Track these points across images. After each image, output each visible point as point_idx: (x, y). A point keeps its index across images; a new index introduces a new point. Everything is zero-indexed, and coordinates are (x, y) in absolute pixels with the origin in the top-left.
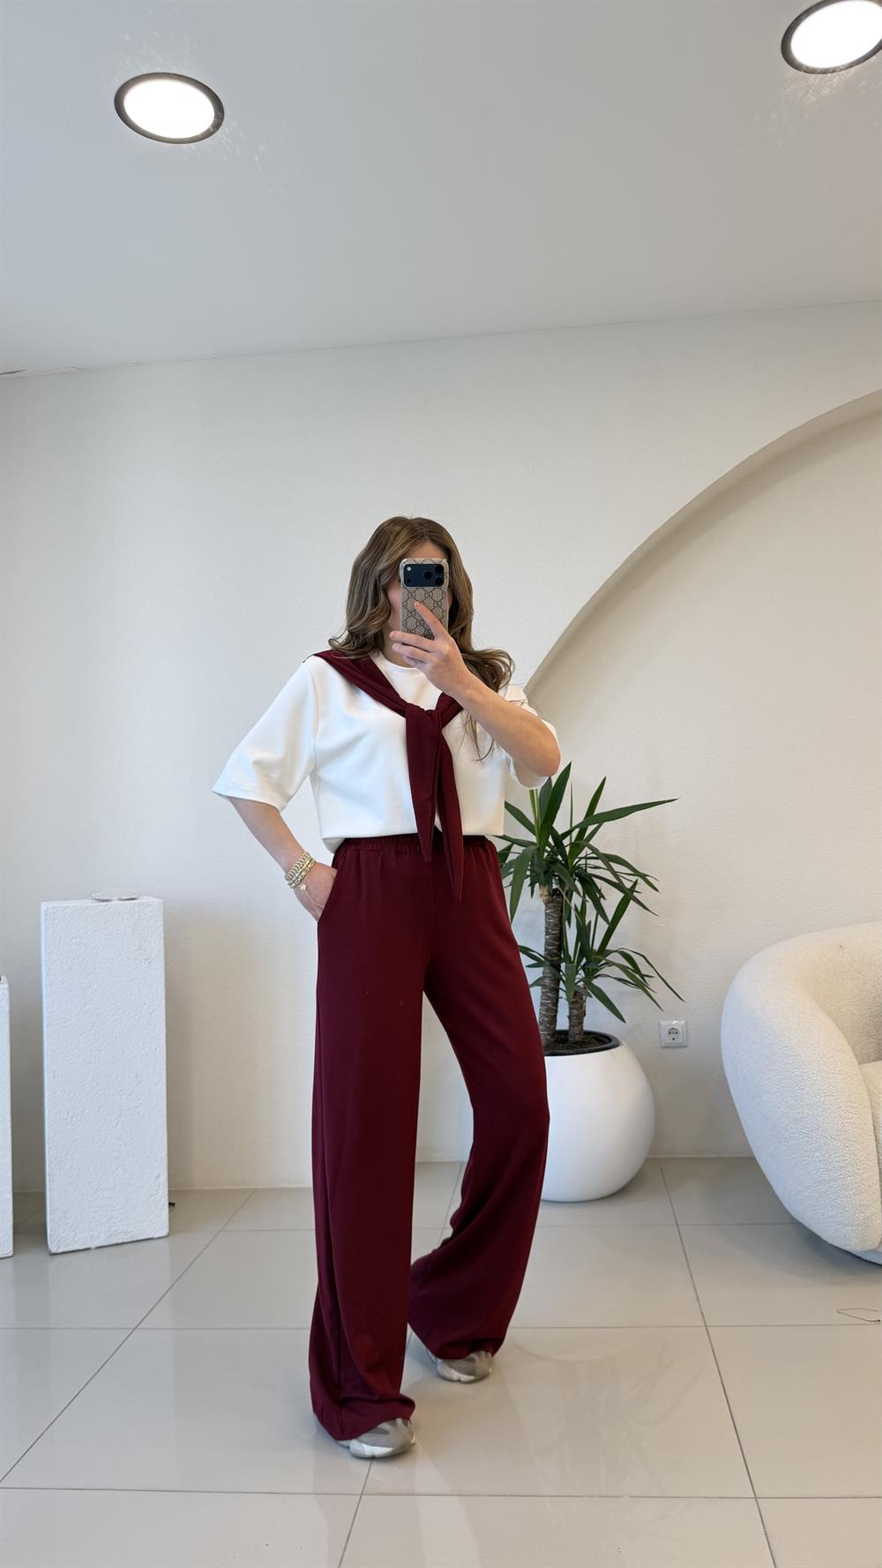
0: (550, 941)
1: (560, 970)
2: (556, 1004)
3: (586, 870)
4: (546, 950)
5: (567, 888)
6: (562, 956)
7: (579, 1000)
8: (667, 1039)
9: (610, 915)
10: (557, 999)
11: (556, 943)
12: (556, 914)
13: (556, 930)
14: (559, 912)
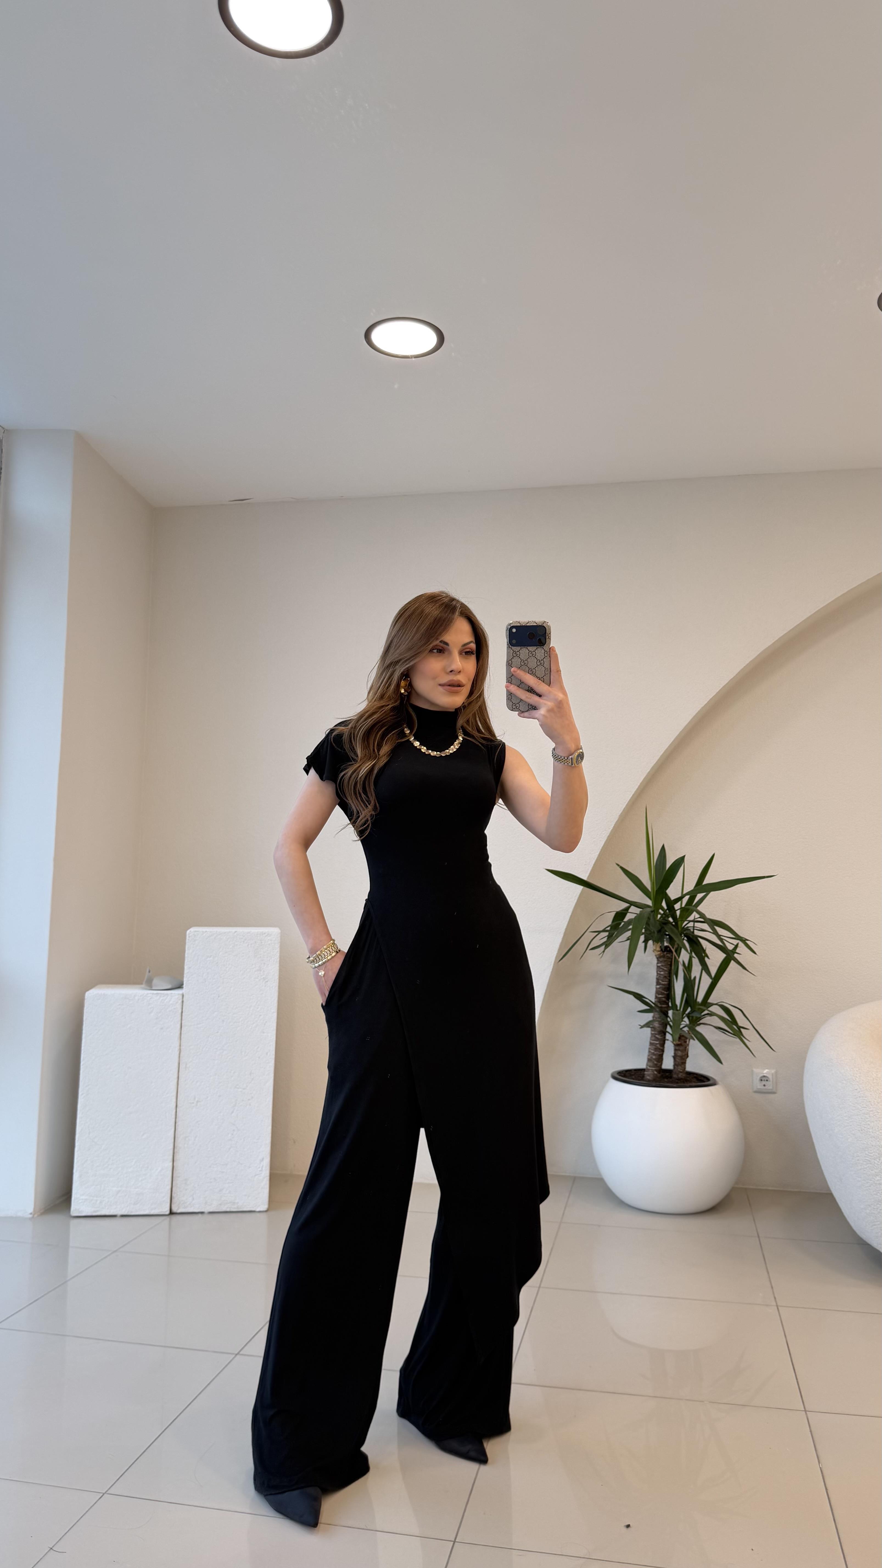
0: (660, 990)
1: (667, 1015)
2: (663, 1045)
3: (693, 932)
4: (656, 997)
5: (676, 946)
6: (670, 1004)
7: (683, 1044)
8: (759, 1086)
9: (713, 973)
10: (664, 1040)
11: (666, 993)
12: (666, 968)
13: (666, 982)
14: (669, 966)
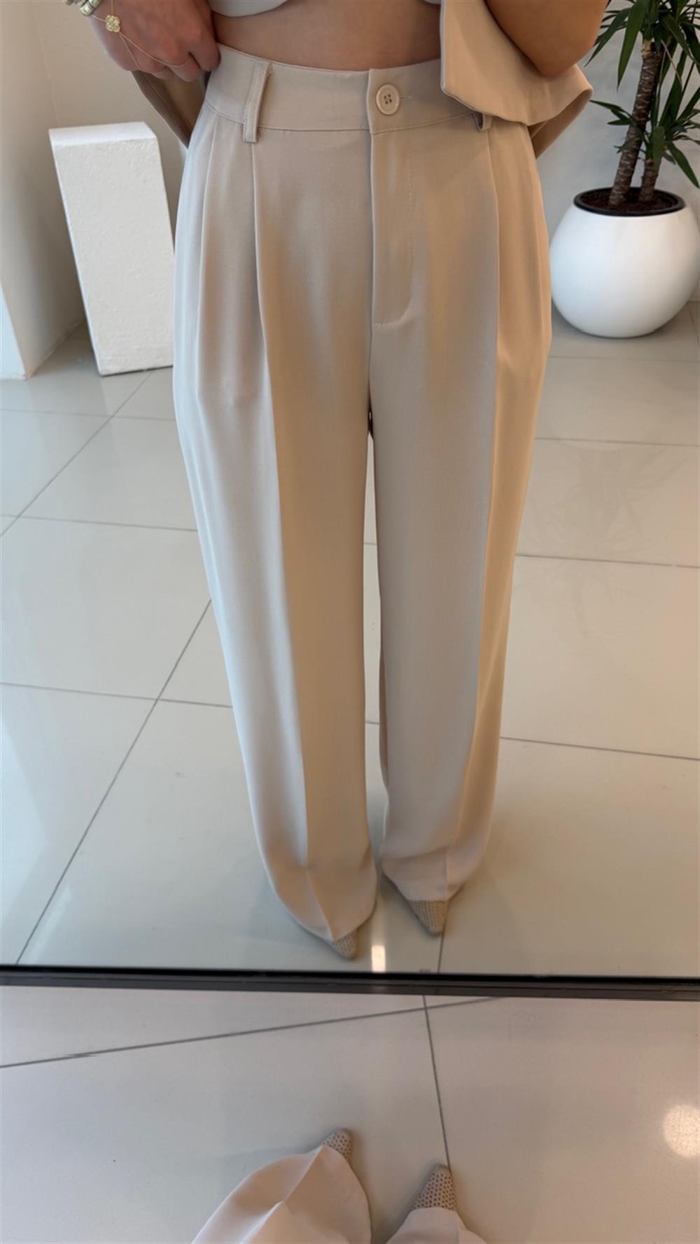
0: (641, 99)
1: (643, 130)
2: (633, 165)
3: (692, 21)
4: (635, 109)
5: (668, 41)
6: (649, 116)
7: (655, 162)
10: (636, 158)
11: (647, 102)
12: (653, 71)
13: (650, 88)
14: (656, 69)
